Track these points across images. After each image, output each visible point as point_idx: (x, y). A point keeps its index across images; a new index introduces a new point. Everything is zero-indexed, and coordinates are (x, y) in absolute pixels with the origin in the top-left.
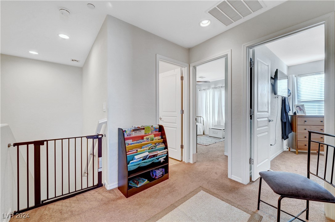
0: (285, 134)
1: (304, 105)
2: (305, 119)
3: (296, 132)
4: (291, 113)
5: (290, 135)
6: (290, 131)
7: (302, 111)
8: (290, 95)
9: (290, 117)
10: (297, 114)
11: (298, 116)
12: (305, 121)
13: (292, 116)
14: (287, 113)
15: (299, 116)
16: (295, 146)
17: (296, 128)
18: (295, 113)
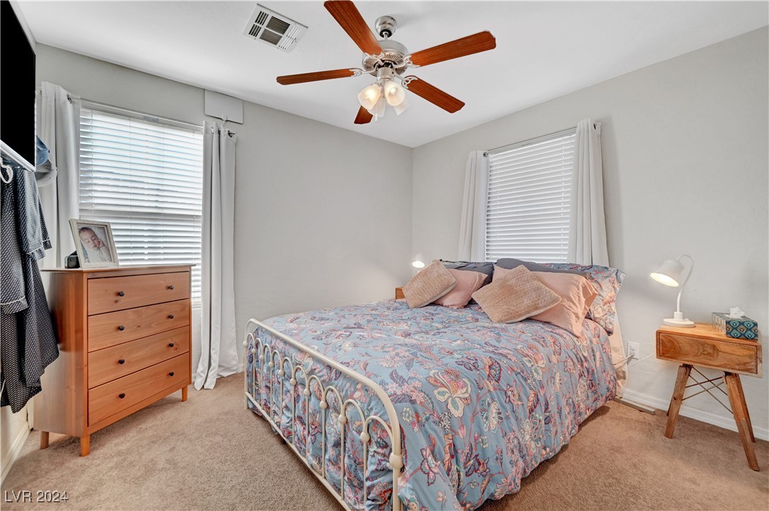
0: (22, 378)
1: (112, 227)
2: (119, 285)
3: (79, 346)
4: (49, 263)
5: (48, 377)
6: (49, 353)
7: (103, 249)
8: (44, 170)
9: (46, 279)
10: (84, 266)
11: (90, 276)
12: (120, 294)
13: (56, 275)
14: (34, 262)
15: (96, 275)
16: (77, 418)
17: (79, 330)
18: (74, 261)
